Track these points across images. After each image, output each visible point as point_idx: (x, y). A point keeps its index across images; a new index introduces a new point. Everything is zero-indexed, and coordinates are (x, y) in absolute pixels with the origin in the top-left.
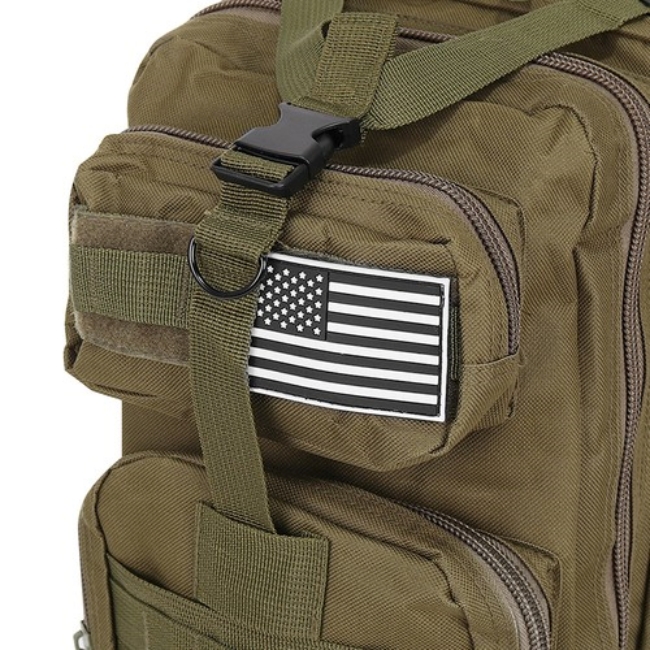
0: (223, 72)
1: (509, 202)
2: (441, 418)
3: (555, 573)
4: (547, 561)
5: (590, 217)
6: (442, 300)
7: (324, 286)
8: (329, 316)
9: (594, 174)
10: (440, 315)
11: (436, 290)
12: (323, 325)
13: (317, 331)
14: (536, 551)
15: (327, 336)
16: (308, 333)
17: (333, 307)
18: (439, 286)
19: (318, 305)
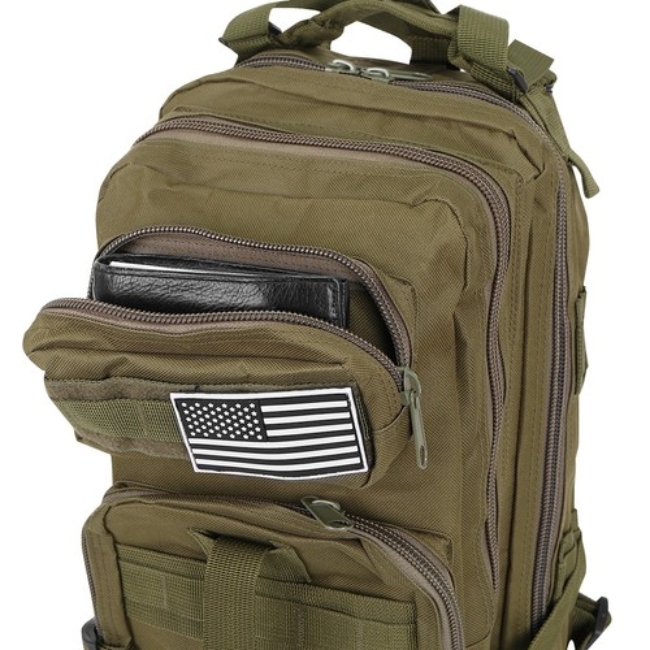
0: (169, 188)
1: (404, 282)
2: (366, 469)
3: (449, 549)
4: (443, 541)
5: (465, 285)
6: (349, 403)
7: (258, 409)
8: (266, 427)
9: (466, 253)
10: (350, 411)
11: (344, 397)
12: (263, 433)
13: (260, 437)
14: (433, 535)
15: (267, 439)
16: (253, 439)
17: (267, 421)
18: (344, 395)
19: (256, 421)
